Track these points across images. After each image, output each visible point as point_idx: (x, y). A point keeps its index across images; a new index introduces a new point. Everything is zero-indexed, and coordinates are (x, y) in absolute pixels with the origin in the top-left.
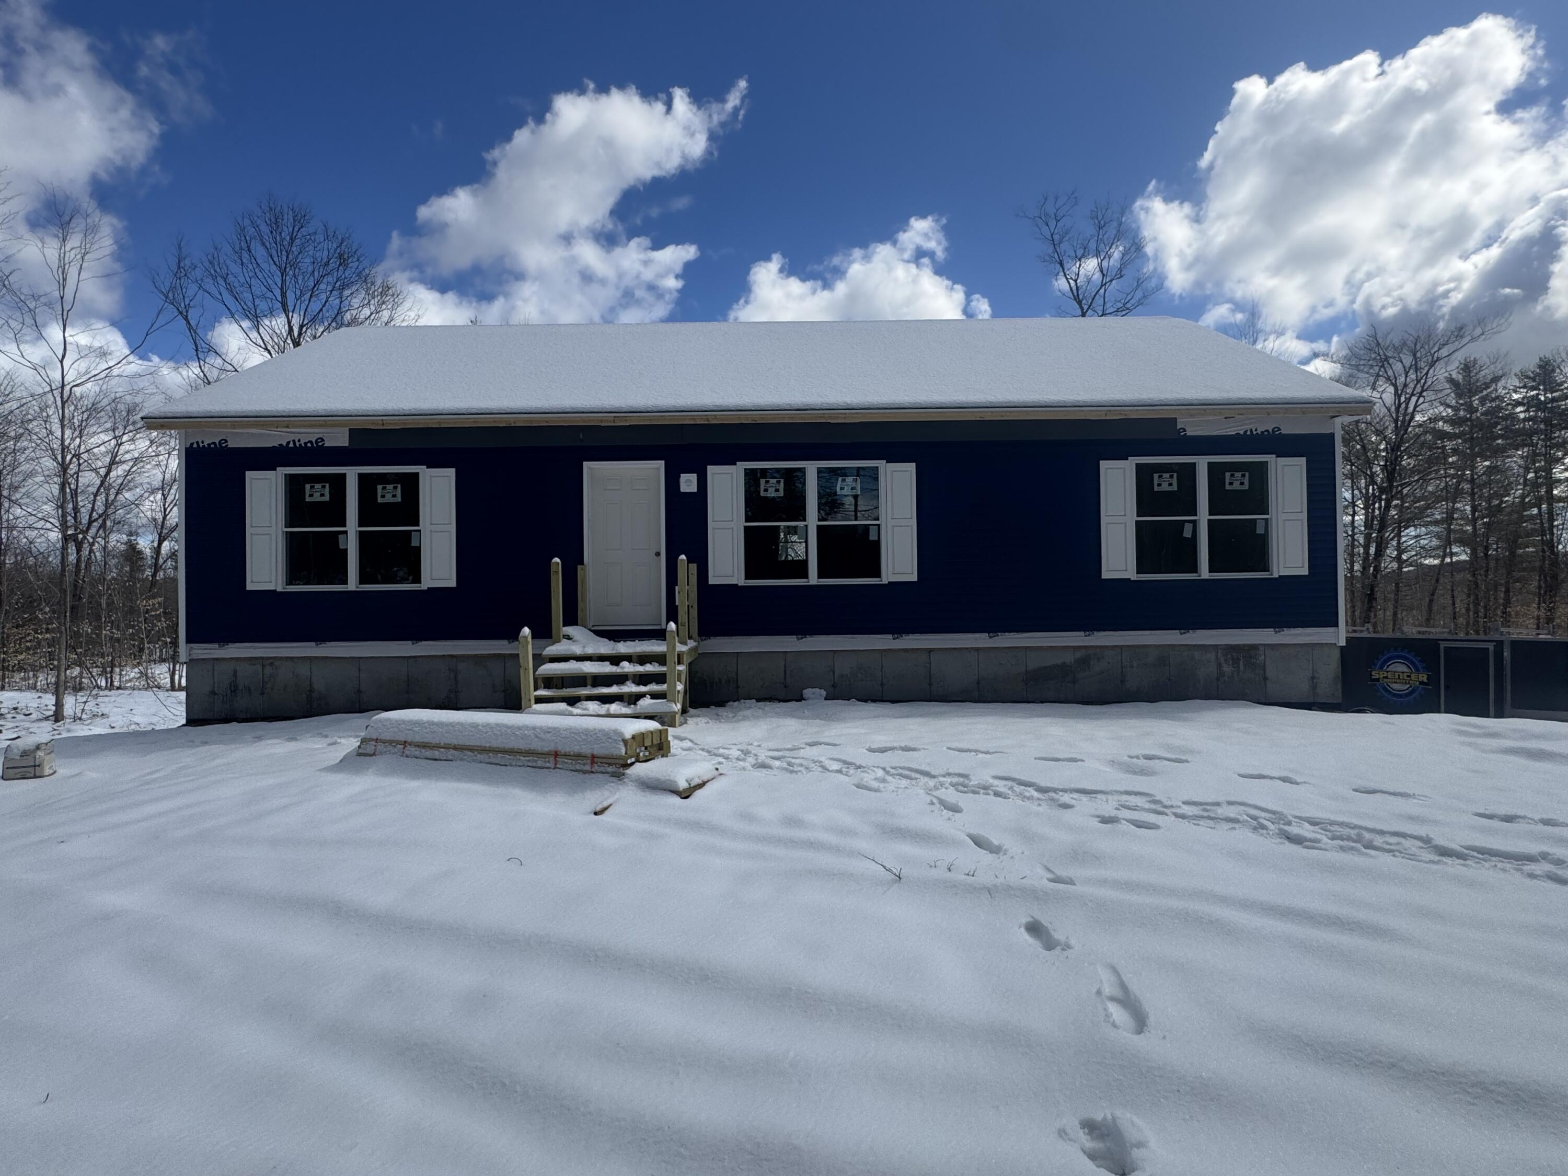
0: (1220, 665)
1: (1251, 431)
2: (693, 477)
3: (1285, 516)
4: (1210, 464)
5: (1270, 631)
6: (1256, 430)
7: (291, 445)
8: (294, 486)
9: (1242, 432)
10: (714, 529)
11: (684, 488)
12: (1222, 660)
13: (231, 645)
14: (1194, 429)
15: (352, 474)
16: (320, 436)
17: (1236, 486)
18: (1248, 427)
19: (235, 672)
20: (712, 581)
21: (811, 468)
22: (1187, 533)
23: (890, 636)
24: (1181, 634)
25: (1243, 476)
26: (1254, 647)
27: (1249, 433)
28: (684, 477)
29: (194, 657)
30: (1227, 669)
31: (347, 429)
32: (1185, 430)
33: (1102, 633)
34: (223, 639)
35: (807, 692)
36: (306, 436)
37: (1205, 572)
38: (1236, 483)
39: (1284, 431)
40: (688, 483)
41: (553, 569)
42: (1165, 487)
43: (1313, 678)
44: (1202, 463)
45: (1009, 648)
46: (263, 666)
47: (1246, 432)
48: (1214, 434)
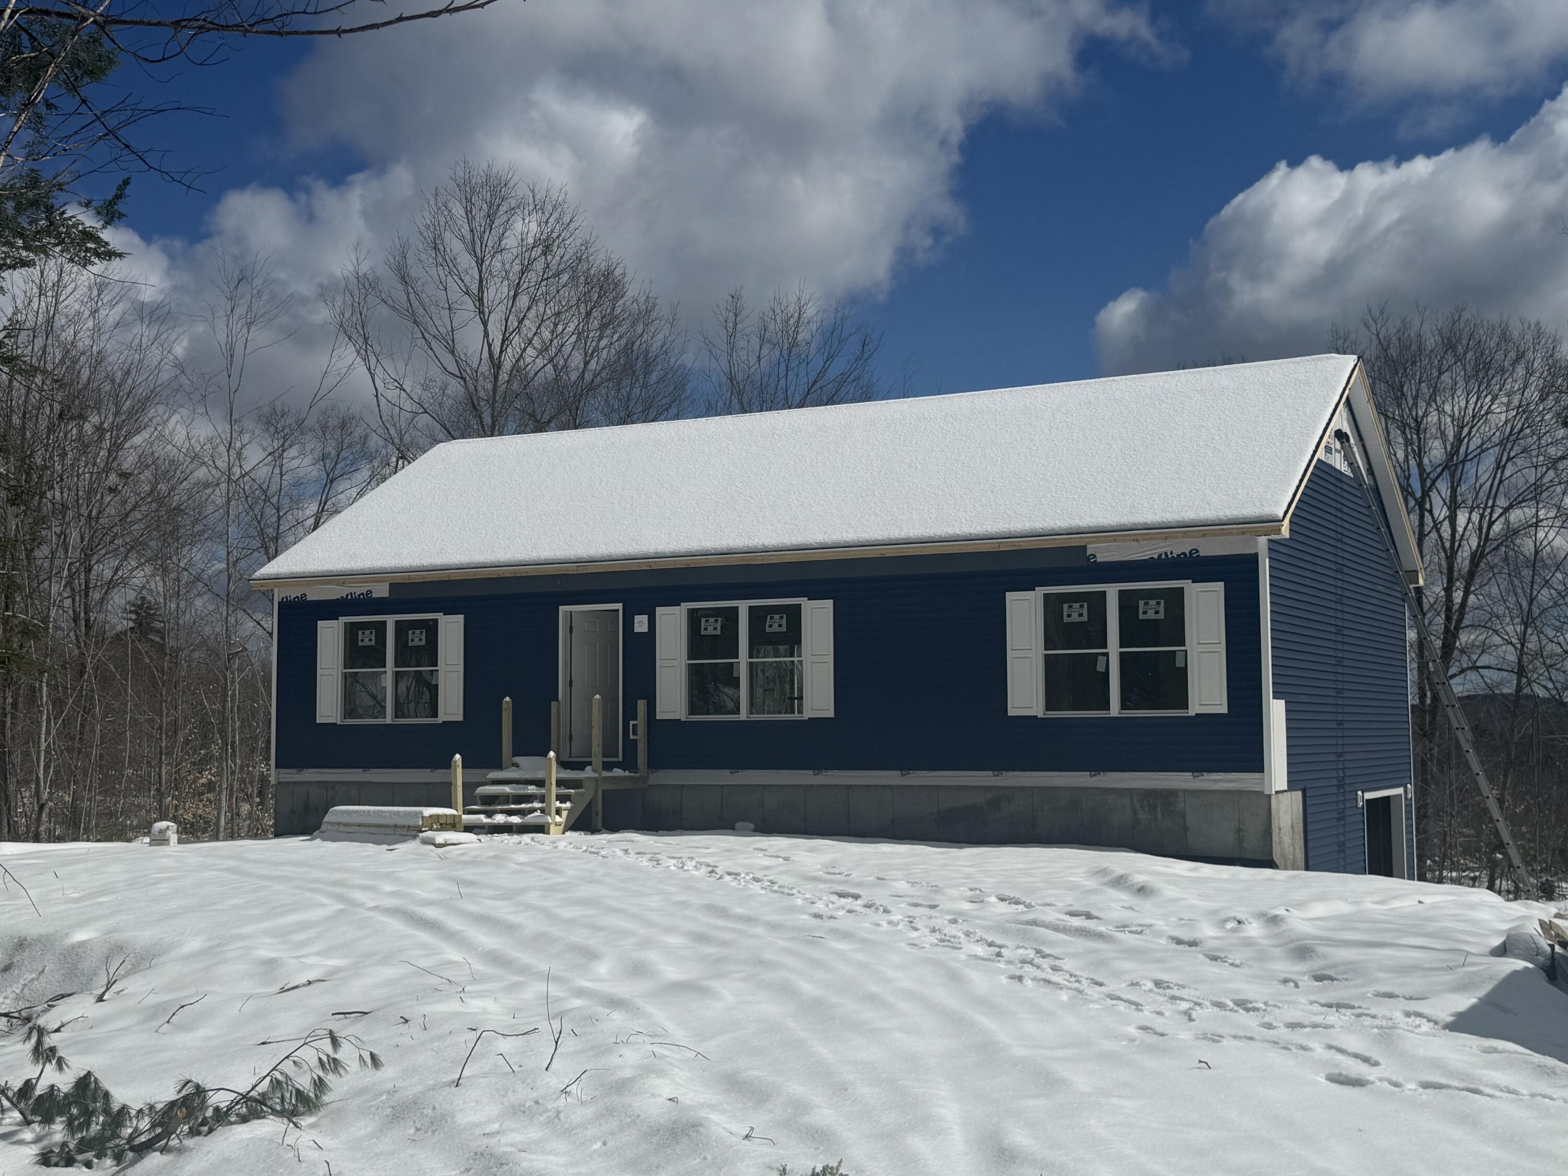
0: (1135, 812)
1: (1166, 554)
2: (645, 618)
3: (1201, 648)
4: (1121, 592)
5: (1188, 775)
6: (1171, 553)
7: (349, 597)
8: (352, 631)
9: (1156, 556)
10: (661, 667)
11: (637, 629)
12: (1138, 806)
13: (305, 771)
14: (1105, 553)
15: (390, 620)
16: (369, 588)
17: (1151, 615)
18: (1162, 550)
19: (308, 794)
20: (659, 716)
21: (743, 607)
22: (1101, 668)
23: (811, 772)
24: (1091, 776)
25: (1158, 603)
26: (1173, 793)
27: (1163, 557)
28: (637, 618)
29: (281, 780)
30: (1143, 816)
31: (388, 584)
32: (1095, 556)
33: (1011, 773)
34: (301, 765)
35: (739, 825)
36: (359, 590)
37: (1115, 710)
38: (1151, 611)
39: (1202, 553)
40: (641, 624)
41: (504, 706)
42: (1075, 618)
43: (1239, 830)
44: (1112, 591)
45: (920, 786)
46: (327, 789)
47: (1160, 556)
48: (1127, 559)
